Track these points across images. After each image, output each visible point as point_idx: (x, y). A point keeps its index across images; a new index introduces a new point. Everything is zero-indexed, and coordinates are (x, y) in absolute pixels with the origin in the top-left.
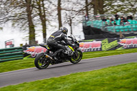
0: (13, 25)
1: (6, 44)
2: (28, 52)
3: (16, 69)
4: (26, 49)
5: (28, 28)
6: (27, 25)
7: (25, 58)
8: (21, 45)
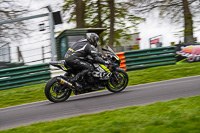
0: (161, 14)
1: (151, 42)
2: (183, 54)
3: (166, 78)
4: (180, 50)
5: (182, 19)
6: (181, 14)
7: (178, 63)
8: (173, 43)
